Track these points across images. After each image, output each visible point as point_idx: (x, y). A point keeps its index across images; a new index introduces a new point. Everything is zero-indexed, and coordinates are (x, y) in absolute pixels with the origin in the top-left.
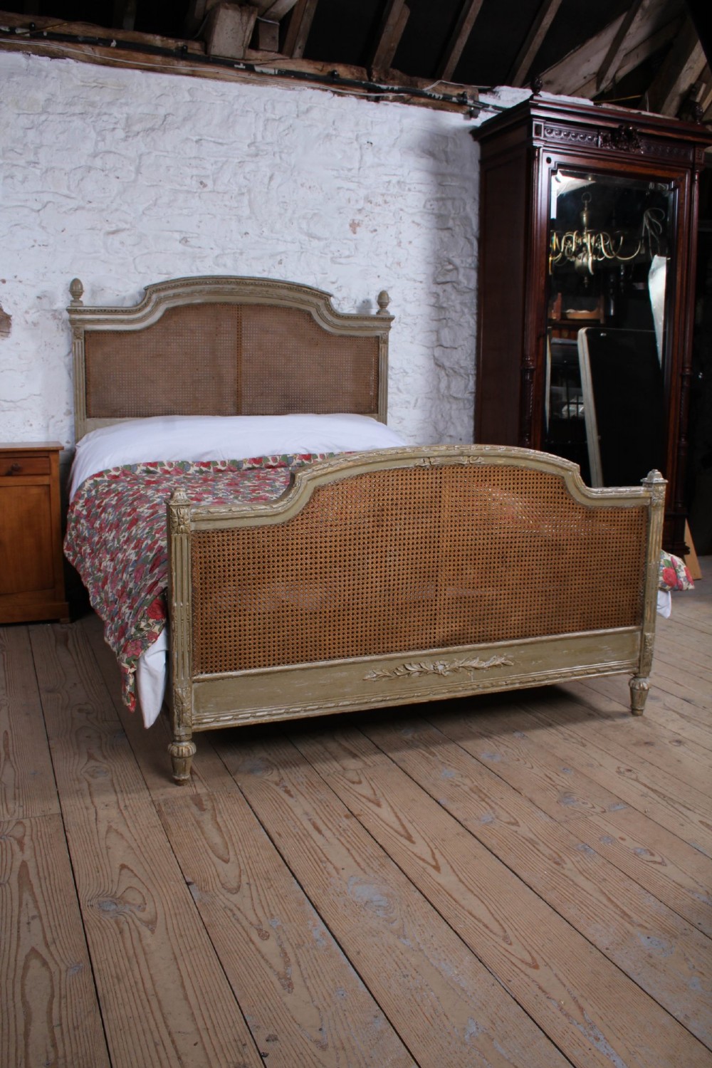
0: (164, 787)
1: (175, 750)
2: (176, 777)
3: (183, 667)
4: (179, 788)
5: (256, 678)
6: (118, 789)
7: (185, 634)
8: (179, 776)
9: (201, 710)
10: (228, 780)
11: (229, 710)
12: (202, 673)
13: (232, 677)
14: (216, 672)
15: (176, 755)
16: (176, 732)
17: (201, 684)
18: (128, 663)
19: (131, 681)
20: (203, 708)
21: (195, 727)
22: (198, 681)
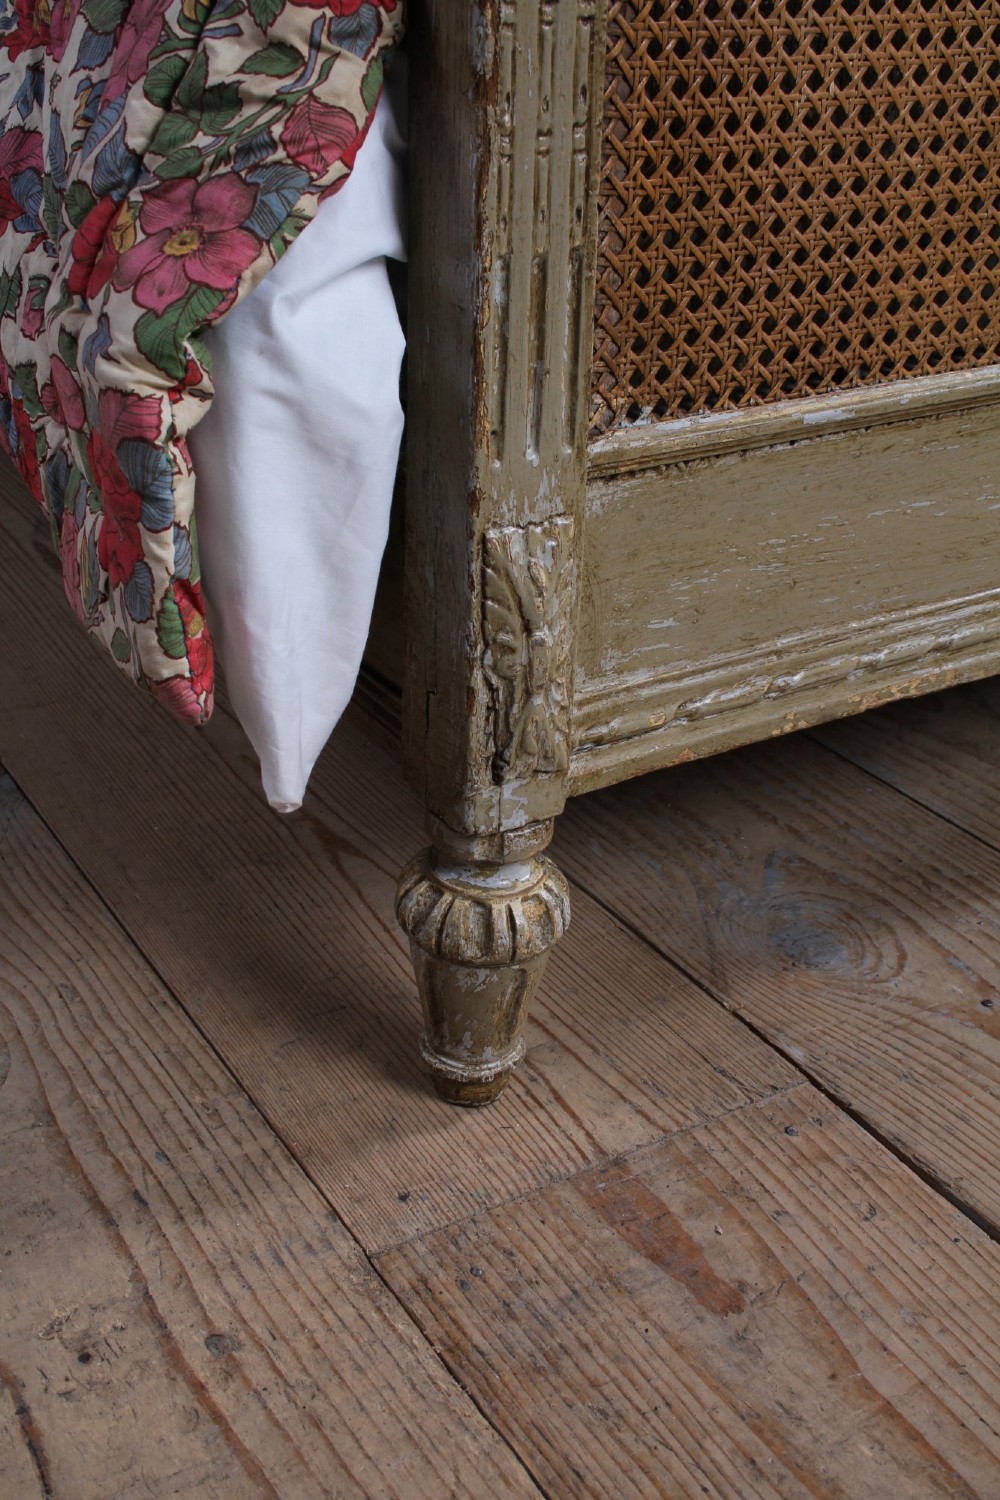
0: (389, 1130)
1: (466, 919)
2: (456, 1068)
3: (538, 380)
4: (473, 1122)
5: (908, 437)
6: (111, 1190)
7: (563, 116)
8: (475, 1056)
9: (610, 659)
10: (708, 1023)
11: (750, 641)
12: (633, 414)
13: (795, 434)
14: (712, 401)
15: (470, 951)
16: (476, 818)
17: (622, 488)
18: (154, 356)
19: (182, 496)
20: (620, 641)
21: (577, 766)
22: (607, 472)
